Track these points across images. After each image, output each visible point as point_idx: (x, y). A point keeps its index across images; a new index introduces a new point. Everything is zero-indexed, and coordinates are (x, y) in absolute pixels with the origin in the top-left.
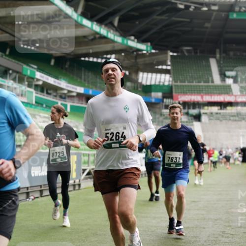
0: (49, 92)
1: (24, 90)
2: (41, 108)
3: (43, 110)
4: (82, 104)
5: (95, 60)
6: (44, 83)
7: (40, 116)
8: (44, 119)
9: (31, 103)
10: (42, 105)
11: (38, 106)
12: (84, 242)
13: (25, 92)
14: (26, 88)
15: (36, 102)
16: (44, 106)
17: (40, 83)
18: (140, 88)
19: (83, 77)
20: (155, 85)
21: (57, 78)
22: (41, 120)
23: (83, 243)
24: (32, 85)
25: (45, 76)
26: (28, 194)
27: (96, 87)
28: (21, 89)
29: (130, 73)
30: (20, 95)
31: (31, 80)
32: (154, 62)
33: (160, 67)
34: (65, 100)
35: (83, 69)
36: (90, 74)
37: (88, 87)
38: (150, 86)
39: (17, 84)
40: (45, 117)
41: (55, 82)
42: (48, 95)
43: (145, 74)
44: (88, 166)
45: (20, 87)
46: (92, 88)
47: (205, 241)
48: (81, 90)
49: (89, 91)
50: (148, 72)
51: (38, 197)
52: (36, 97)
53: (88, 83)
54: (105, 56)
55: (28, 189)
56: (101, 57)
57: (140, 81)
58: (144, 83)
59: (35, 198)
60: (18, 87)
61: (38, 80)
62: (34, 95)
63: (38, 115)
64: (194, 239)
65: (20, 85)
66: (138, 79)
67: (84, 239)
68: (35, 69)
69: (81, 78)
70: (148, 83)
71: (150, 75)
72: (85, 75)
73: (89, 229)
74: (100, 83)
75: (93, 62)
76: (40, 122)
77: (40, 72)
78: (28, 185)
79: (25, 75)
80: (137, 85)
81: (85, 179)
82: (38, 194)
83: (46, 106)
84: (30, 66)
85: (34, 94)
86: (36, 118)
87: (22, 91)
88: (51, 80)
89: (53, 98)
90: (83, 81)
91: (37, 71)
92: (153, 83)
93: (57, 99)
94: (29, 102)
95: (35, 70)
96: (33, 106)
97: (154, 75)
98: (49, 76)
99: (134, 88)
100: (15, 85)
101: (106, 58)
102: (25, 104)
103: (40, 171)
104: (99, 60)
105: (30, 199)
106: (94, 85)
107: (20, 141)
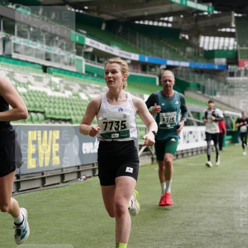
0: (100, 59)
1: (73, 58)
2: (93, 78)
3: (94, 80)
4: (137, 72)
5: (151, 23)
6: (95, 49)
7: (91, 87)
9: (80, 72)
10: (93, 74)
11: (88, 76)
12: (142, 225)
13: (74, 60)
14: (74, 56)
15: (86, 72)
16: (95, 75)
17: (90, 50)
18: (202, 53)
19: (138, 42)
20: (218, 50)
21: (109, 44)
22: (93, 91)
23: (141, 227)
24: (81, 52)
25: (96, 42)
26: (79, 173)
27: (153, 53)
28: (69, 57)
29: (189, 37)
30: (69, 64)
31: (80, 47)
32: (217, 25)
33: (223, 30)
35: (138, 33)
36: (145, 39)
37: (144, 54)
38: (213, 51)
40: (96, 88)
41: (106, 48)
42: (99, 63)
43: (207, 38)
45: (68, 55)
46: (148, 55)
48: (135, 57)
49: (144, 58)
50: (210, 35)
51: (90, 177)
52: (86, 66)
53: (144, 49)
54: (162, 19)
55: (79, 168)
56: (157, 19)
57: (201, 45)
58: (206, 48)
59: (87, 178)
61: (88, 47)
62: (83, 63)
63: (88, 86)
65: (68, 53)
66: (199, 44)
68: (84, 34)
69: (135, 43)
70: (211, 48)
71: (212, 39)
72: (140, 40)
74: (157, 49)
75: (148, 26)
76: (91, 94)
77: (90, 38)
78: (79, 164)
79: (73, 42)
80: (198, 51)
81: (143, 155)
82: (90, 174)
83: (98, 76)
84: (79, 32)
86: (86, 89)
87: (71, 59)
88: (102, 47)
90: (138, 47)
91: (87, 37)
92: (216, 48)
94: (78, 71)
95: (84, 36)
96: (83, 76)
97: (217, 39)
98: (100, 42)
99: (195, 54)
100: (63, 53)
101: (163, 21)
102: (73, 74)
103: (92, 147)
104: (156, 24)
105: (81, 179)
106: (150, 51)
107: (70, 115)
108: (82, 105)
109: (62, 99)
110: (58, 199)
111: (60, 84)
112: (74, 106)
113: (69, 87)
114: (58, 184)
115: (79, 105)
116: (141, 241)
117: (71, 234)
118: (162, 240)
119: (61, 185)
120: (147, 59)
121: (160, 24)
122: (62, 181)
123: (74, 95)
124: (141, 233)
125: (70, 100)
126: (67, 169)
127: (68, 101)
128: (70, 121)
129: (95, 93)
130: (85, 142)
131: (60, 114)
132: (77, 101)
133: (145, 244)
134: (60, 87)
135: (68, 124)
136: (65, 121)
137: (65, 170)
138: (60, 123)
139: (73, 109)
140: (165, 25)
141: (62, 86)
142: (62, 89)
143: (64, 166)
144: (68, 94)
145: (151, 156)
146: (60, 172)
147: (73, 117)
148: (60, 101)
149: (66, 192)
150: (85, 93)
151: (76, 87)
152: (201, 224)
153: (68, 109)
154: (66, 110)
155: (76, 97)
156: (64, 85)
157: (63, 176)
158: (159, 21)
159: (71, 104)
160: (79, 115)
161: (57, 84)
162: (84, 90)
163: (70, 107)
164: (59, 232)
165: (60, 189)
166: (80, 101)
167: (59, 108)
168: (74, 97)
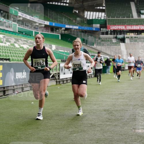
1: (11, 23)
2: (22, 35)
3: (23, 36)
4: (48, 32)
5: (56, 4)
7: (21, 40)
8: (24, 42)
10: (23, 33)
11: (20, 34)
12: (50, 120)
13: (12, 25)
15: (18, 31)
16: (24, 33)
18: (86, 21)
19: (49, 14)
20: (95, 19)
22: (22, 42)
23: (50, 121)
26: (14, 90)
27: (57, 21)
28: (9, 23)
29: (78, 12)
30: (8, 27)
32: (95, 5)
33: (98, 8)
34: (37, 30)
35: (49, 9)
36: (53, 12)
37: (52, 21)
38: (92, 20)
39: (6, 20)
40: (24, 41)
43: (89, 13)
44: (53, 72)
45: (8, 21)
46: (54, 22)
47: (128, 119)
48: (47, 23)
50: (91, 11)
51: (20, 92)
52: (18, 28)
53: (52, 18)
54: (63, 1)
56: (60, 1)
57: (85, 17)
58: (88, 18)
59: (18, 93)
60: (7, 21)
64: (121, 117)
67: (50, 118)
69: (47, 15)
70: (91, 18)
71: (92, 13)
72: (50, 13)
73: (53, 112)
74: (60, 19)
75: (55, 5)
76: (21, 44)
78: (14, 84)
80: (84, 20)
82: (20, 90)
85: (18, 26)
86: (19, 42)
89: (30, 29)
90: (49, 17)
93: (32, 29)
94: (14, 31)
96: (17, 34)
97: (95, 13)
99: (82, 22)
100: (5, 20)
101: (64, 3)
102: (11, 32)
103: (22, 75)
104: (59, 4)
105: (15, 93)
106: (56, 20)
107: (9, 56)
108: (16, 51)
109: (5, 47)
110: (2, 105)
111: (3, 39)
112: (11, 51)
113: (8, 40)
114: (2, 96)
115: (14, 51)
116: (49, 129)
117: (9, 125)
118: (62, 129)
119: (4, 97)
120: (54, 24)
121: (62, 4)
122: (4, 95)
123: (11, 45)
124: (49, 124)
125: (9, 48)
126: (7, 88)
127: (8, 48)
128: (9, 59)
129: (24, 44)
130: (17, 72)
131: (3, 56)
132: (13, 48)
133: (52, 131)
134: (3, 40)
135: (8, 62)
136: (6, 60)
137: (6, 88)
138: (3, 61)
139: (10, 53)
140: (65, 4)
141: (5, 39)
142: (5, 41)
143: (5, 86)
144: (8, 44)
145: (56, 80)
146: (2, 89)
147: (10, 58)
148: (3, 48)
149: (6, 101)
150: (18, 44)
151: (13, 40)
152: (84, 119)
153: (8, 53)
154: (6, 54)
155: (13, 46)
156: (6, 39)
157: (4, 92)
158: (61, 3)
159: (10, 50)
160: (14, 56)
161: (2, 39)
162: (17, 42)
163: (9, 52)
164: (2, 124)
165: (3, 99)
166: (15, 48)
167: (3, 52)
168: (11, 46)
